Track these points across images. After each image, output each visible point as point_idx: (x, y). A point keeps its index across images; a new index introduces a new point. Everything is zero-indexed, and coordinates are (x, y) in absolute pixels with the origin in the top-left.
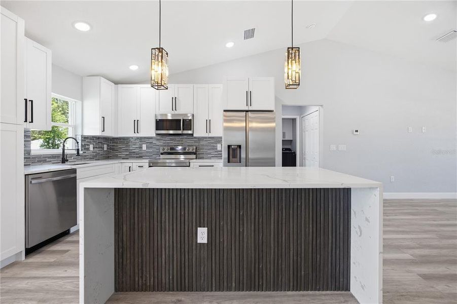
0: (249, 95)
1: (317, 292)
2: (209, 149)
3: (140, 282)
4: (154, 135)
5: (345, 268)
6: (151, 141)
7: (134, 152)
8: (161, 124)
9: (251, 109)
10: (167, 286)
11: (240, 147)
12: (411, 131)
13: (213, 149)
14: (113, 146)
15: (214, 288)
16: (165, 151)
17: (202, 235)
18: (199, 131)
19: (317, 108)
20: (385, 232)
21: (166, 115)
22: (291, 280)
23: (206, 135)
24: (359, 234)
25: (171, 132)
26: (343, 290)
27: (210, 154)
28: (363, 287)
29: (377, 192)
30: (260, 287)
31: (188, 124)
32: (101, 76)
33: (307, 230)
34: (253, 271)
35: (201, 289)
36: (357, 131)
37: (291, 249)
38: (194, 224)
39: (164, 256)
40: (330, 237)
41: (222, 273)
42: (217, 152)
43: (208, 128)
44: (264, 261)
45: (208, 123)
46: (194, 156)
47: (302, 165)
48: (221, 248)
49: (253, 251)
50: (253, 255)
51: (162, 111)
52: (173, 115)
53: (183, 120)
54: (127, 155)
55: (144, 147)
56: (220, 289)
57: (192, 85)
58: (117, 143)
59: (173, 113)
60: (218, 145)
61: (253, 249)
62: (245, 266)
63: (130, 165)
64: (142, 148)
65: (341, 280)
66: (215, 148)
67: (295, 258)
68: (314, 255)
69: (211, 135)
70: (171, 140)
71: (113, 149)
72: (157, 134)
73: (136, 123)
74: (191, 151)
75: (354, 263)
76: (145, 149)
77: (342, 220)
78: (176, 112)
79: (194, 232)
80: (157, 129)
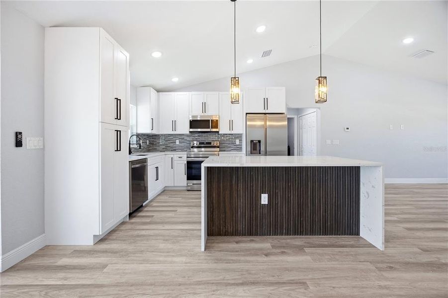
0: (266, 101)
1: (338, 236)
2: (229, 144)
3: (224, 230)
4: (188, 133)
5: (357, 221)
6: (183, 137)
7: (170, 146)
8: (194, 124)
9: (267, 112)
10: (241, 232)
11: (259, 142)
12: (392, 129)
13: (232, 143)
14: (153, 141)
15: (271, 234)
16: (195, 145)
17: (264, 199)
18: (223, 129)
19: (315, 110)
20: (386, 194)
21: (197, 116)
22: (322, 228)
23: (230, 132)
24: (367, 197)
25: (199, 130)
26: (355, 235)
27: (230, 147)
28: (370, 230)
29: (381, 169)
30: (302, 233)
31: (215, 124)
32: (150, 87)
33: (332, 196)
34: (297, 222)
35: (262, 234)
36: (348, 129)
37: (322, 208)
38: (259, 191)
39: (239, 213)
40: (347, 200)
41: (277, 224)
42: (236, 146)
43: (231, 127)
44: (304, 215)
45: (231, 123)
46: (218, 149)
47: (299, 154)
48: (277, 207)
49: (297, 210)
50: (297, 212)
51: (195, 114)
52: (201, 116)
53: (212, 120)
54: (163, 148)
55: (177, 142)
56: (275, 234)
57: (217, 93)
58: (156, 139)
59: (203, 114)
60: (237, 140)
61: (297, 207)
62: (292, 219)
63: (172, 156)
64: (175, 142)
65: (354, 228)
66: (234, 143)
67: (324, 214)
68: (337, 212)
69: (232, 132)
70: (199, 136)
71: (153, 144)
72: (190, 132)
73: (174, 123)
74: (215, 145)
75: (363, 217)
76: (178, 144)
77: (354, 189)
78: (206, 114)
79: (259, 197)
80: (191, 127)
